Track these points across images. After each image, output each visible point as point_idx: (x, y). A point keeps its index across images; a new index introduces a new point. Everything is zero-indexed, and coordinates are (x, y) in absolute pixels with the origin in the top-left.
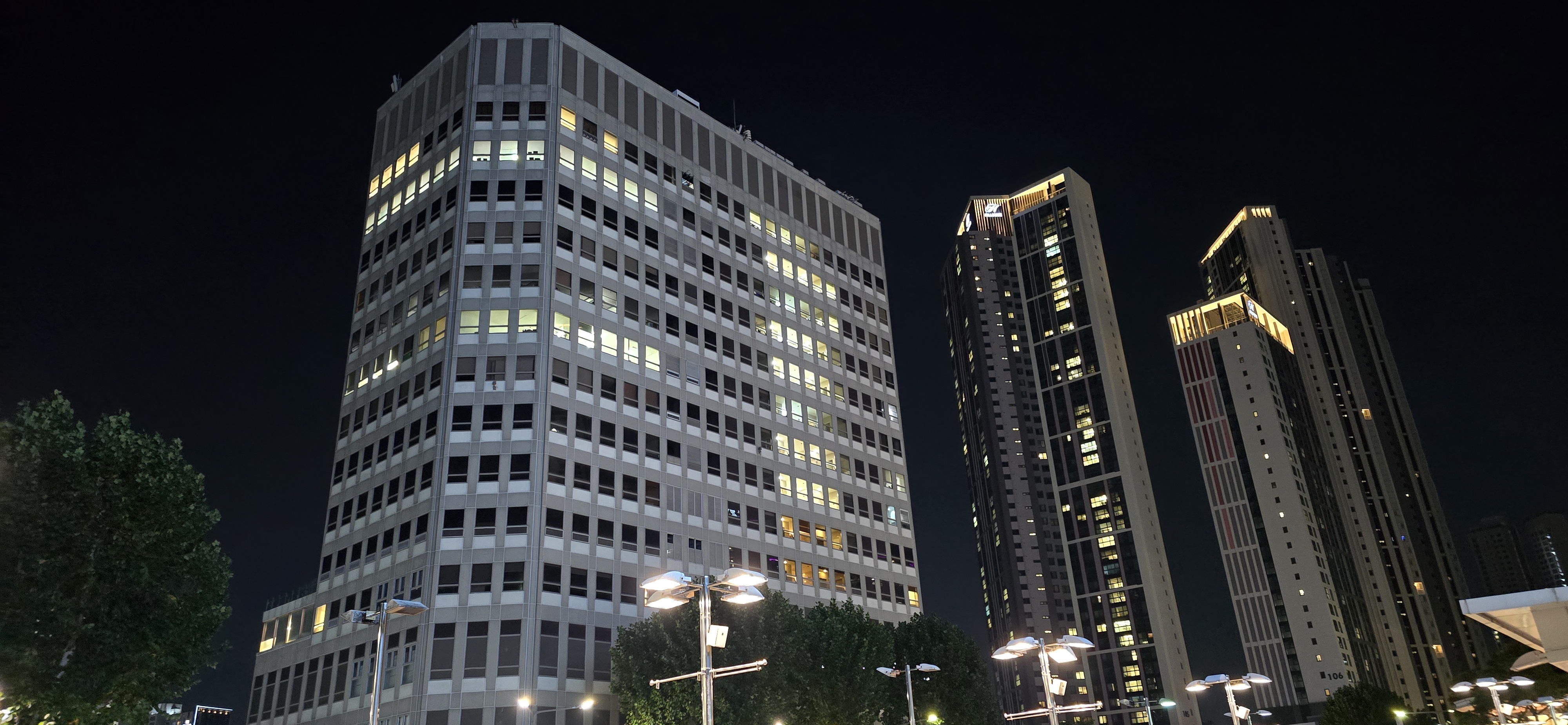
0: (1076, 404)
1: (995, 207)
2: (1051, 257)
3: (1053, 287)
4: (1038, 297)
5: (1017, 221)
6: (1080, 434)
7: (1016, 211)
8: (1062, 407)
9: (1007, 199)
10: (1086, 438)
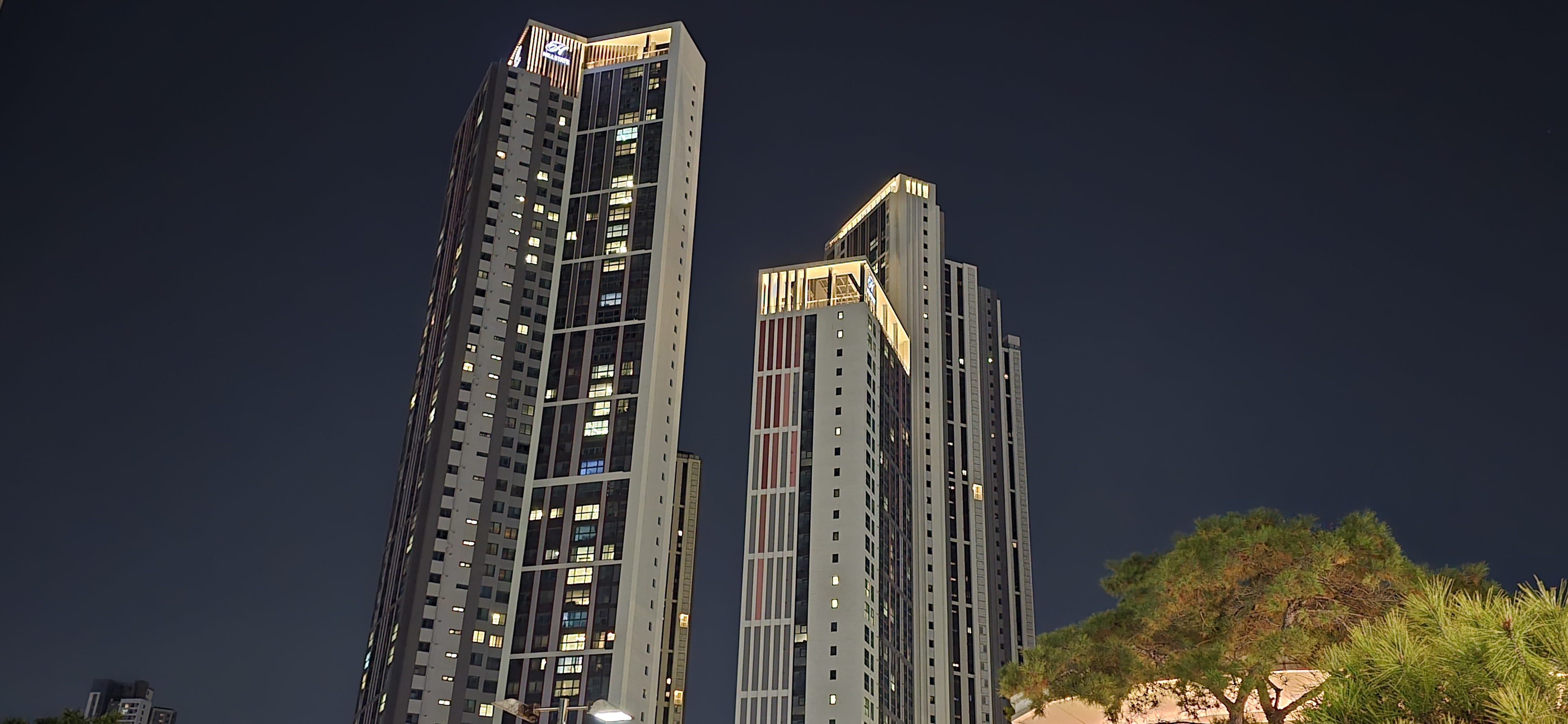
0: (596, 362)
2: (621, 143)
3: (614, 186)
4: (587, 194)
5: (588, 78)
6: (590, 406)
7: (591, 65)
9: (582, 44)
10: (597, 413)
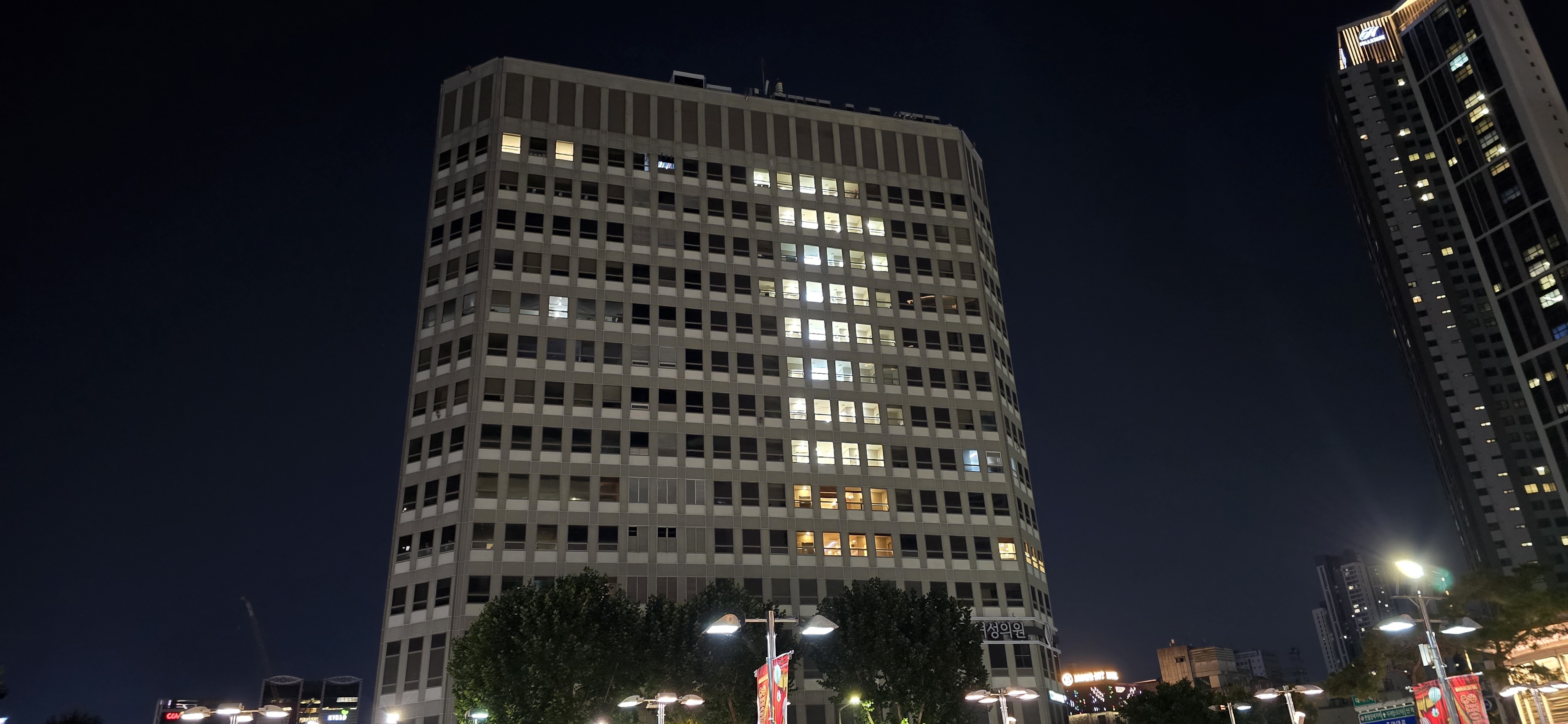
0: (1524, 247)
1: (1373, 31)
2: (1459, 69)
3: (1468, 107)
4: (1449, 124)
5: (1406, 39)
6: (1537, 283)
7: (1403, 28)
8: (1506, 255)
9: (1388, 17)
10: (1546, 287)
